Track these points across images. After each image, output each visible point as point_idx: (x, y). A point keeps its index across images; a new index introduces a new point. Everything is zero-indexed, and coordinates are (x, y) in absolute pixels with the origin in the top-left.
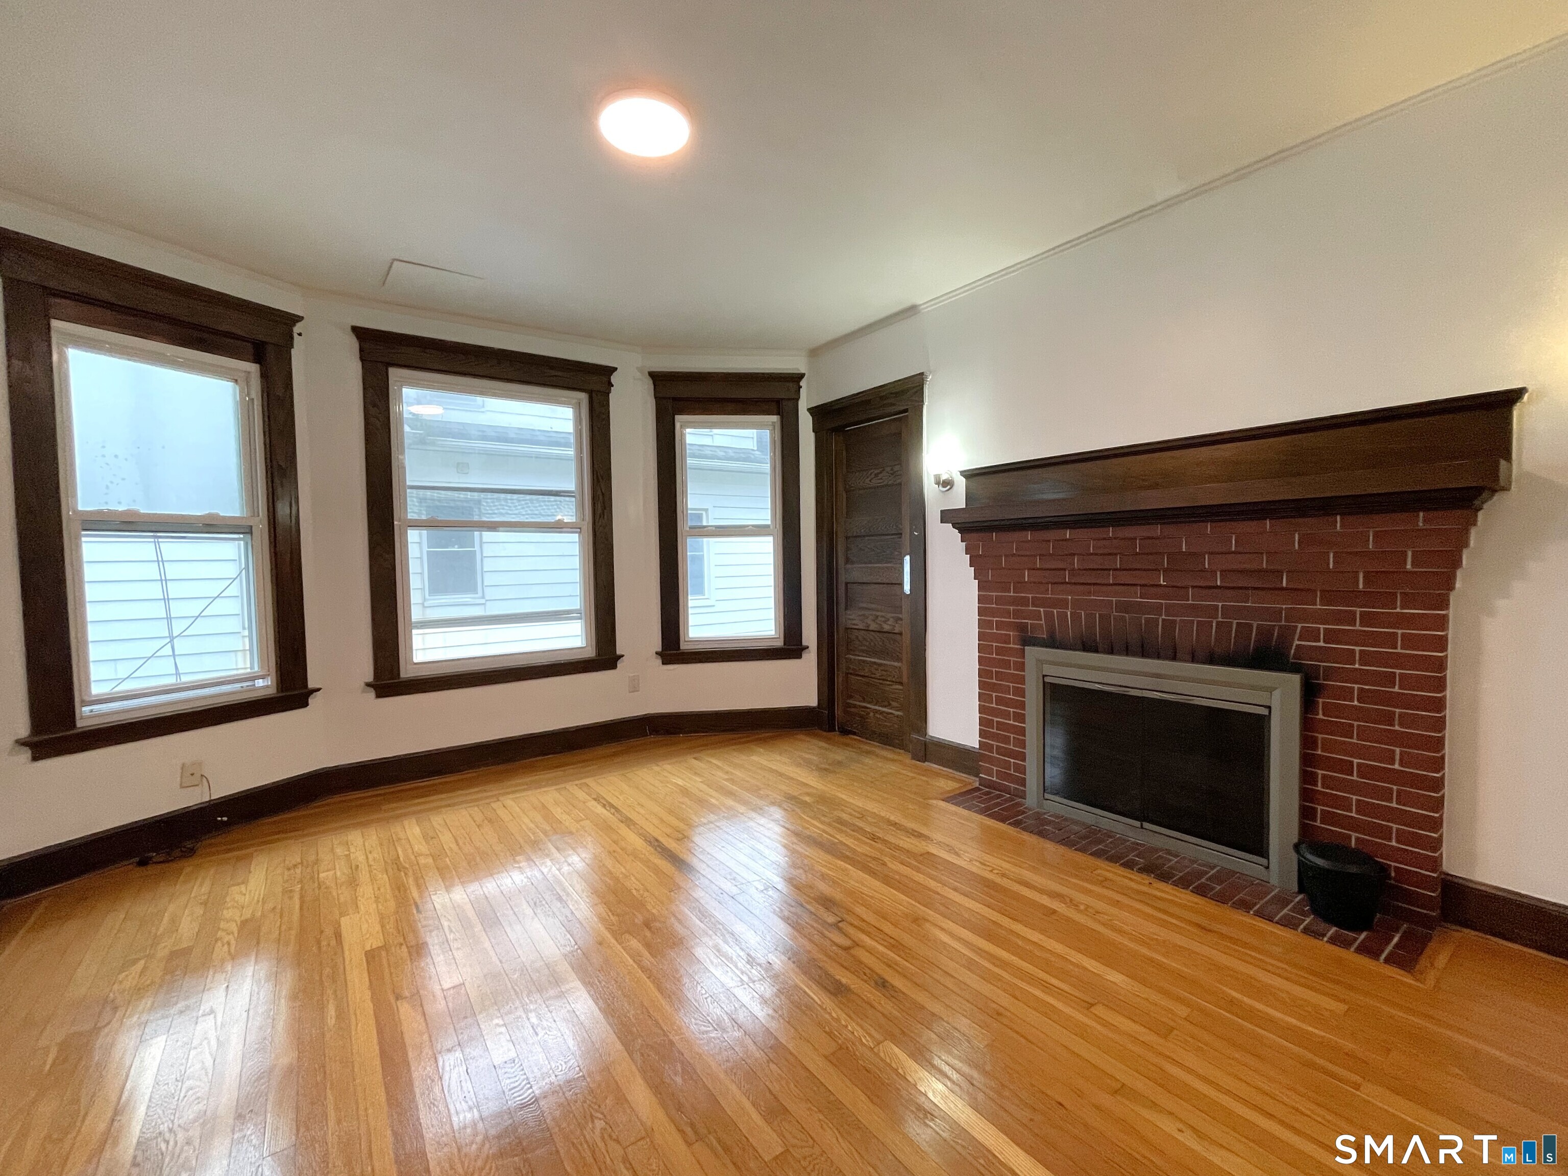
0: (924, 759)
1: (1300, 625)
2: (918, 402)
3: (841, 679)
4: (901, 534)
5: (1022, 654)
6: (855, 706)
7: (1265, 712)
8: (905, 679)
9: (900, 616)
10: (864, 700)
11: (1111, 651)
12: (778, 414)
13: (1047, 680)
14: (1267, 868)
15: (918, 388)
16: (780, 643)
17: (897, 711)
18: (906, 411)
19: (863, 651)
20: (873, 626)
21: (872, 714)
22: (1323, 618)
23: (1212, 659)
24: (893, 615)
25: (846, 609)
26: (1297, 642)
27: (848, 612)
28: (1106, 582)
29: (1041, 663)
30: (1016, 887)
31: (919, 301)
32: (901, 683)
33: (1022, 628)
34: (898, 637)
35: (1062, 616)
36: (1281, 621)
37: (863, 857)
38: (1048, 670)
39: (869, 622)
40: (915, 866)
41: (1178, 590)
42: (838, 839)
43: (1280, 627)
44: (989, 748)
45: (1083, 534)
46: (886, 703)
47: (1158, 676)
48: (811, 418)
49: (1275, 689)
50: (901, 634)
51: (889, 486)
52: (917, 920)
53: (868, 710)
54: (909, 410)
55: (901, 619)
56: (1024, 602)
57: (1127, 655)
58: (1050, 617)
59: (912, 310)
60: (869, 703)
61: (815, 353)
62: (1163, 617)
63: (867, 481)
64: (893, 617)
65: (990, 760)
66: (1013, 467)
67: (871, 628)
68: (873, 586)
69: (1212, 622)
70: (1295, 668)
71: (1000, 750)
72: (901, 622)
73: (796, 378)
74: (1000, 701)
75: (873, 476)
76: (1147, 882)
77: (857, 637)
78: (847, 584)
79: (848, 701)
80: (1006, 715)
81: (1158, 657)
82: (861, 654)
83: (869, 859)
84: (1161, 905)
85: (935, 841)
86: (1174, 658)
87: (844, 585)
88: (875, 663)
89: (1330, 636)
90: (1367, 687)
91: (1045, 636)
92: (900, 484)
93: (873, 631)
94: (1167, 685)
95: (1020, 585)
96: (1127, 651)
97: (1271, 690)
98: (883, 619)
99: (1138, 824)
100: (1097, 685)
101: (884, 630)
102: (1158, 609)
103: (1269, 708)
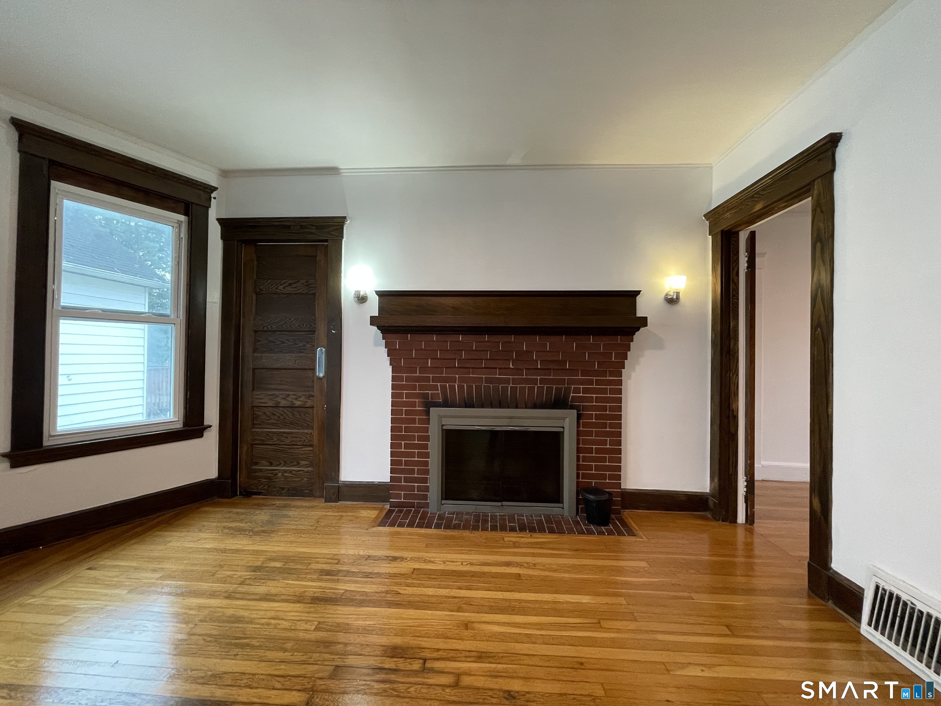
0: (338, 499)
1: (573, 386)
2: (337, 236)
3: (245, 450)
4: (315, 331)
5: (428, 413)
6: (261, 470)
7: (561, 430)
8: (315, 442)
9: (311, 393)
10: (271, 464)
11: (482, 406)
12: (186, 214)
13: (444, 428)
14: (563, 508)
15: (339, 227)
16: (179, 426)
17: (307, 467)
18: (326, 241)
19: (273, 424)
20: (283, 403)
21: (280, 474)
22: (582, 382)
23: (535, 406)
24: (304, 393)
25: (253, 390)
26: (572, 395)
27: (255, 392)
28: (480, 366)
29: (440, 417)
30: (486, 569)
31: (341, 167)
32: (311, 446)
33: (426, 396)
34: (310, 410)
35: (452, 388)
36: (565, 385)
37: (377, 595)
38: (445, 421)
39: (279, 399)
40: (419, 584)
41: (518, 371)
42: (342, 590)
43: (565, 387)
44: (399, 480)
45: (470, 338)
46: (295, 463)
47: (511, 418)
48: (220, 227)
49: (566, 418)
50: (312, 407)
51: (303, 294)
52: (467, 625)
53: (276, 472)
54: (329, 241)
55: (313, 396)
56: (427, 379)
57: (492, 408)
58: (443, 388)
59: (333, 171)
60: (277, 465)
61: (225, 174)
62: (511, 385)
63: (281, 287)
64: (303, 395)
65: (401, 488)
66: (419, 293)
67: (281, 405)
68: (283, 371)
69: (535, 387)
70: (572, 407)
71: (406, 480)
72: (313, 398)
73: (209, 189)
74: (407, 446)
75: (286, 284)
76: (530, 536)
77: (265, 413)
78: (254, 369)
79: (253, 467)
80: (412, 455)
81: (508, 407)
82: (267, 426)
83: (383, 595)
84: (551, 546)
85: (409, 559)
86: (517, 407)
87: (251, 372)
88: (284, 433)
89: (585, 391)
90: (598, 413)
91: (441, 400)
92: (314, 294)
93: (282, 407)
94: (516, 422)
95: (424, 369)
96: (492, 406)
97: (564, 419)
98: (295, 397)
99: (500, 504)
100: (476, 427)
101: (296, 406)
102: (507, 381)
103: (563, 427)
